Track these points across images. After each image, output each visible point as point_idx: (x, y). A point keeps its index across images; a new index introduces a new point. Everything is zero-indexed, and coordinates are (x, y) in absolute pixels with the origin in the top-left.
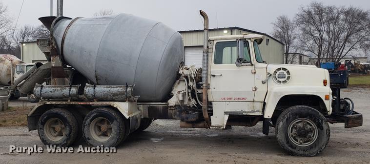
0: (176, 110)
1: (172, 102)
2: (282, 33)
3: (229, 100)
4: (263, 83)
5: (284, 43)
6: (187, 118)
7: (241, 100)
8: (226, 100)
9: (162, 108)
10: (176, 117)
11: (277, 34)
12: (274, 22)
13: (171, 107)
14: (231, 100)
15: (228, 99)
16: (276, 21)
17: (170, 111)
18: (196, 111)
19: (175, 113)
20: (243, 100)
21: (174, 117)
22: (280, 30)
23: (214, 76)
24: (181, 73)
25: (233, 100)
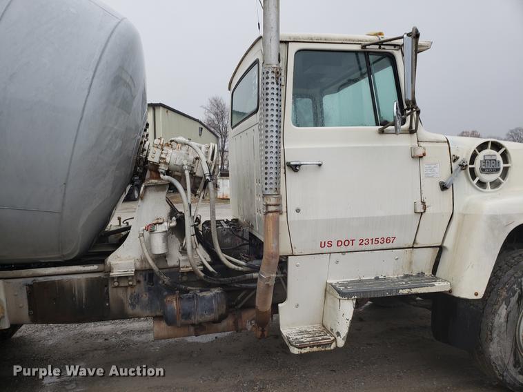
0: (136, 290)
1: (123, 261)
2: (216, 122)
3: (343, 248)
4: (444, 187)
5: (219, 135)
6: (187, 315)
7: (380, 246)
8: (334, 248)
9: (83, 285)
10: (138, 310)
11: (210, 122)
12: (205, 105)
13: (120, 278)
14: (350, 248)
15: (340, 243)
16: (207, 104)
17: (114, 293)
18: (216, 286)
19: (136, 299)
20: (386, 244)
21: (129, 310)
22: (213, 117)
23: (295, 168)
24: (156, 160)
25: (356, 246)
